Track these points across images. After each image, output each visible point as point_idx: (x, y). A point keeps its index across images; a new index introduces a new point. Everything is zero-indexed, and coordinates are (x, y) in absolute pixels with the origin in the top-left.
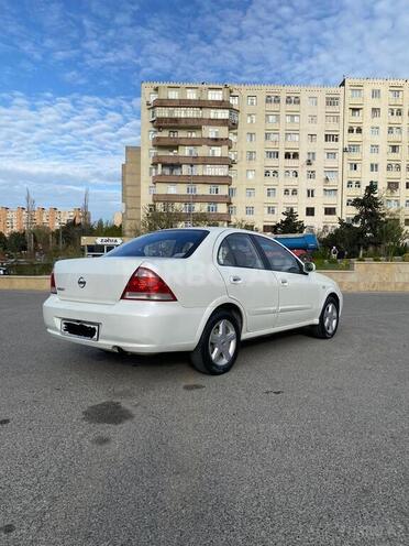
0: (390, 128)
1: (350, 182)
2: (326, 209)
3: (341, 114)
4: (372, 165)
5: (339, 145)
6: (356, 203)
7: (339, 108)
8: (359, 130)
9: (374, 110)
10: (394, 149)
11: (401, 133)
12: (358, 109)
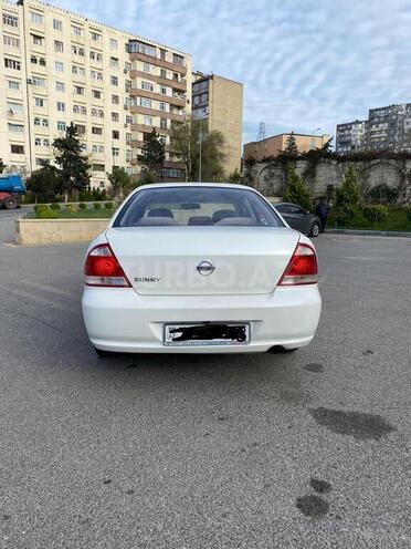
0: (74, 67)
1: (37, 119)
2: (12, 146)
3: (22, 39)
4: (59, 104)
5: (22, 75)
6: (59, 143)
7: (18, 31)
8: (43, 62)
9: (57, 43)
10: (79, 90)
11: (84, 74)
12: (40, 38)
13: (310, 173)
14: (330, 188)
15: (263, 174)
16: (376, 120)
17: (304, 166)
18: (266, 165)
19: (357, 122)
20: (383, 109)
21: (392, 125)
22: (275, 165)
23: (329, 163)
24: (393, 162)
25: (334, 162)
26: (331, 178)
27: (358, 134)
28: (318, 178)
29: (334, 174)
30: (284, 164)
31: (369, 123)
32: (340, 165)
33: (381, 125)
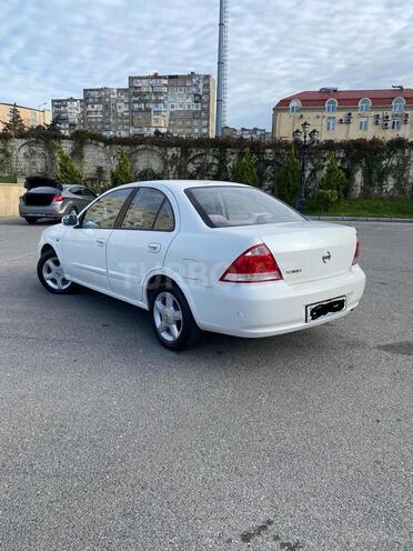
13: (78, 153)
14: (100, 170)
15: (23, 150)
16: (91, 100)
17: (69, 146)
18: (24, 141)
19: (72, 100)
20: (97, 90)
21: (107, 106)
22: (37, 142)
23: (97, 145)
24: (156, 148)
25: (102, 144)
26: (100, 159)
27: (74, 112)
28: (86, 160)
29: (102, 156)
30: (47, 142)
31: (85, 101)
32: (108, 147)
33: (96, 106)
